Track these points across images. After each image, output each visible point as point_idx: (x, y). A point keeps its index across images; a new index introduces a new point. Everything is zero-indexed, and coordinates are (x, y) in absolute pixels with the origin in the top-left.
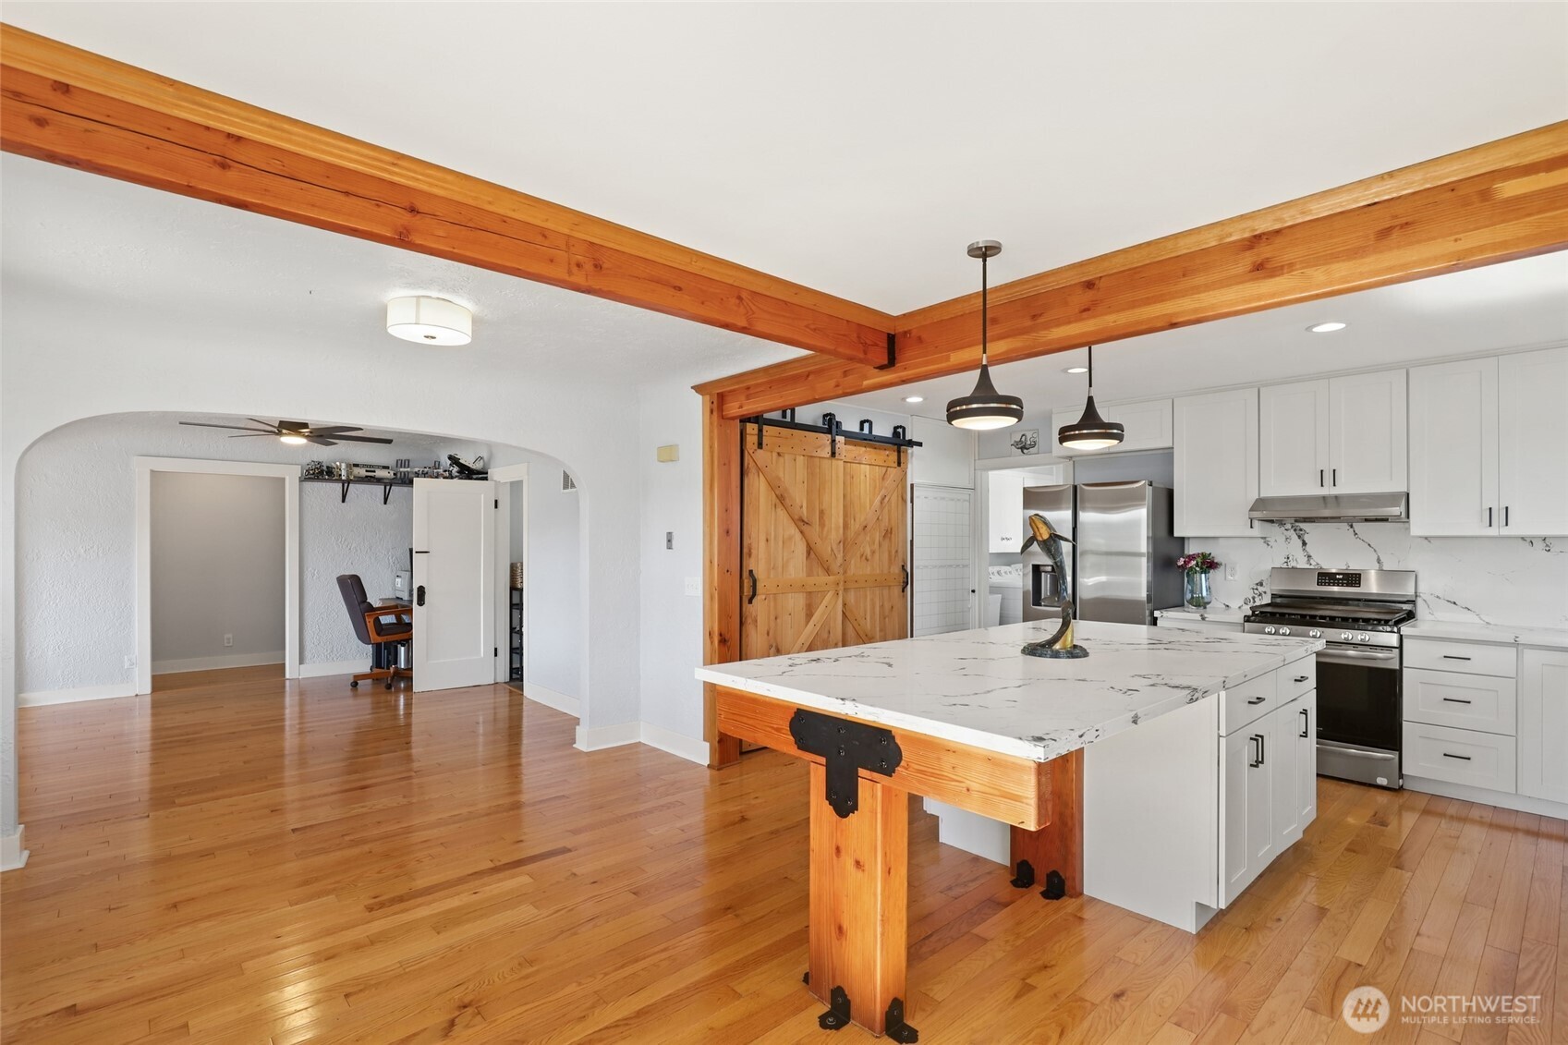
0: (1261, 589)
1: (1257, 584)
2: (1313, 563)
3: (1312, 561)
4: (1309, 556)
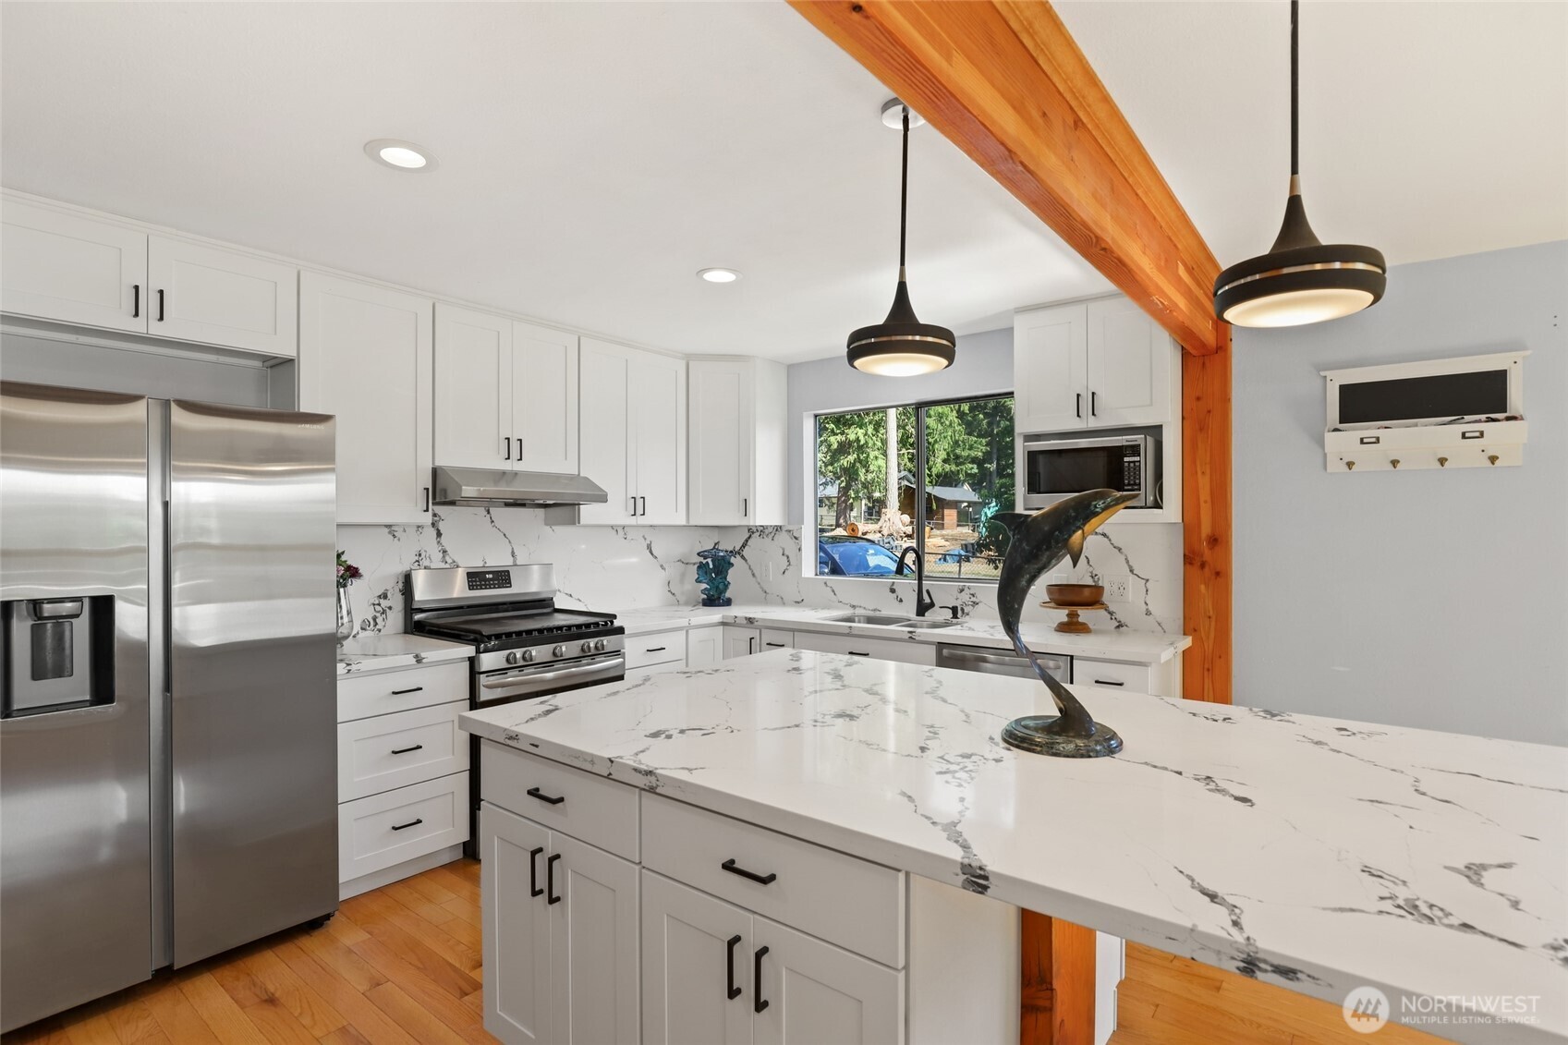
0: (384, 603)
1: (380, 597)
2: (449, 561)
3: (447, 559)
4: (445, 552)
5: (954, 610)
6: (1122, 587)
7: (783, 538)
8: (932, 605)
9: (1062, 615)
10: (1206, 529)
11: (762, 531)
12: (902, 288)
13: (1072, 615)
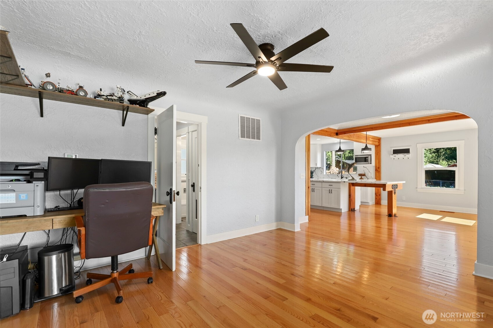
5: (346, 178)
6: (368, 174)
7: (321, 169)
8: (343, 177)
9: (360, 177)
10: (378, 167)
11: (318, 168)
12: (340, 147)
13: (361, 177)
